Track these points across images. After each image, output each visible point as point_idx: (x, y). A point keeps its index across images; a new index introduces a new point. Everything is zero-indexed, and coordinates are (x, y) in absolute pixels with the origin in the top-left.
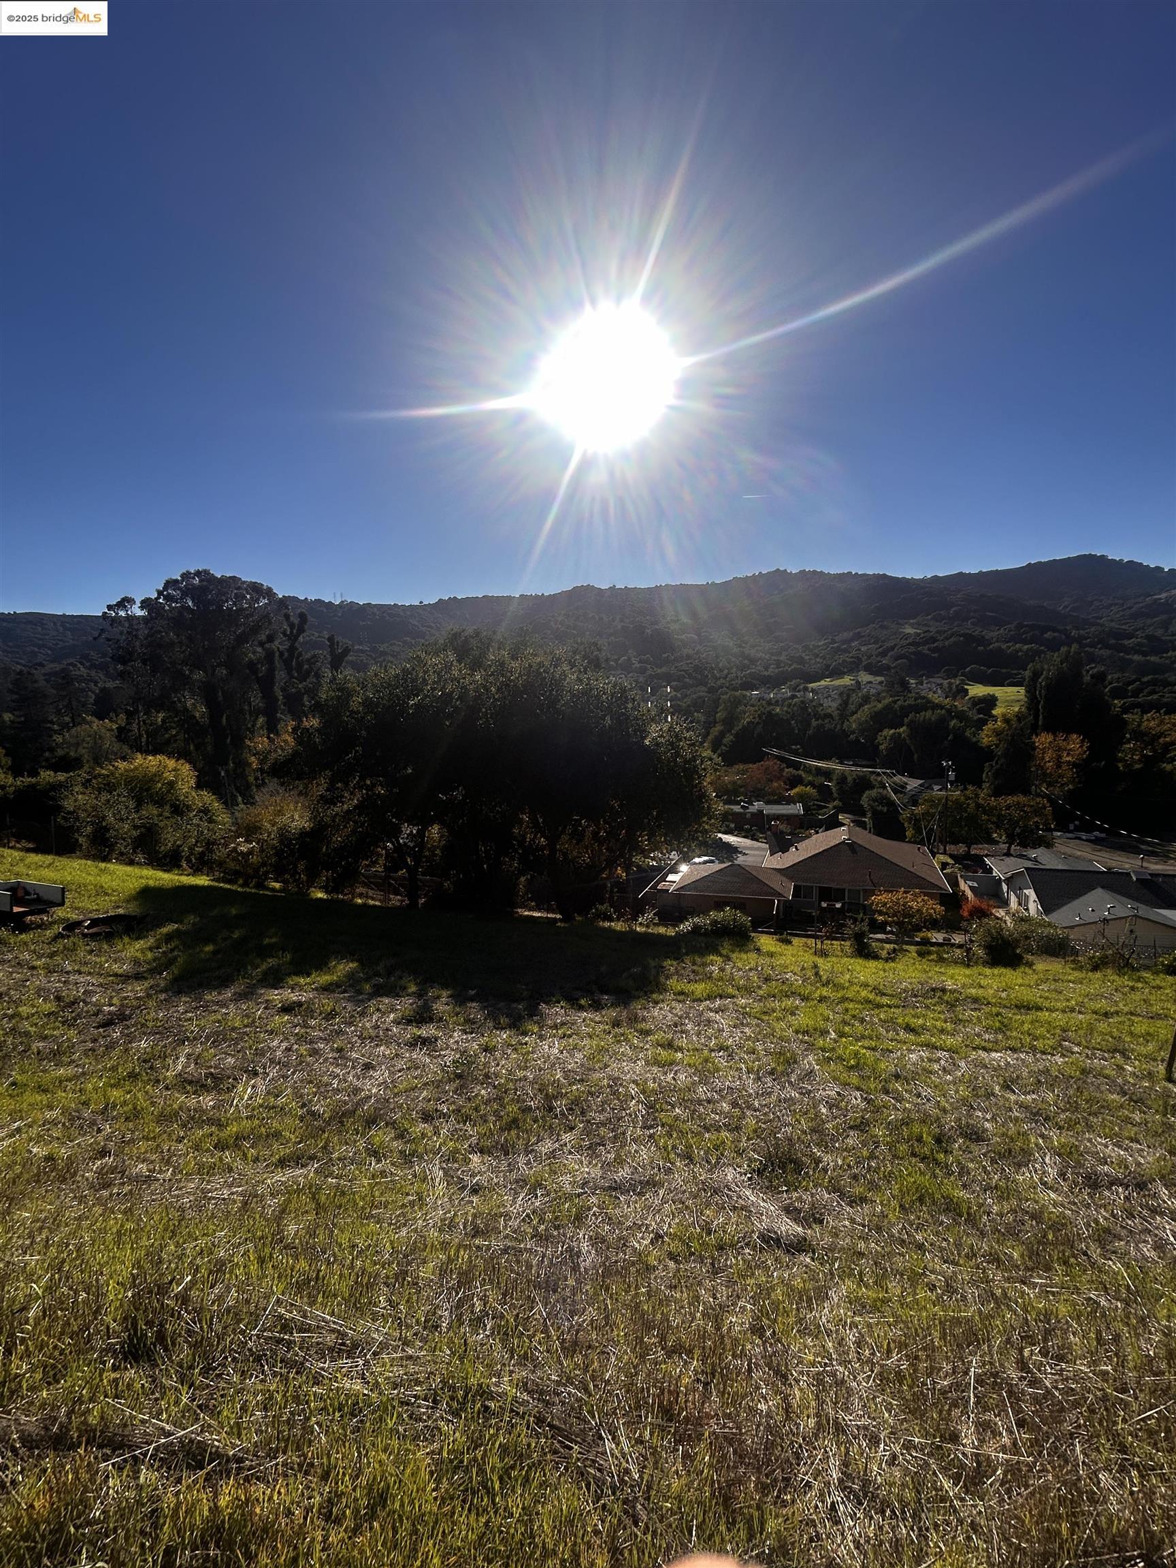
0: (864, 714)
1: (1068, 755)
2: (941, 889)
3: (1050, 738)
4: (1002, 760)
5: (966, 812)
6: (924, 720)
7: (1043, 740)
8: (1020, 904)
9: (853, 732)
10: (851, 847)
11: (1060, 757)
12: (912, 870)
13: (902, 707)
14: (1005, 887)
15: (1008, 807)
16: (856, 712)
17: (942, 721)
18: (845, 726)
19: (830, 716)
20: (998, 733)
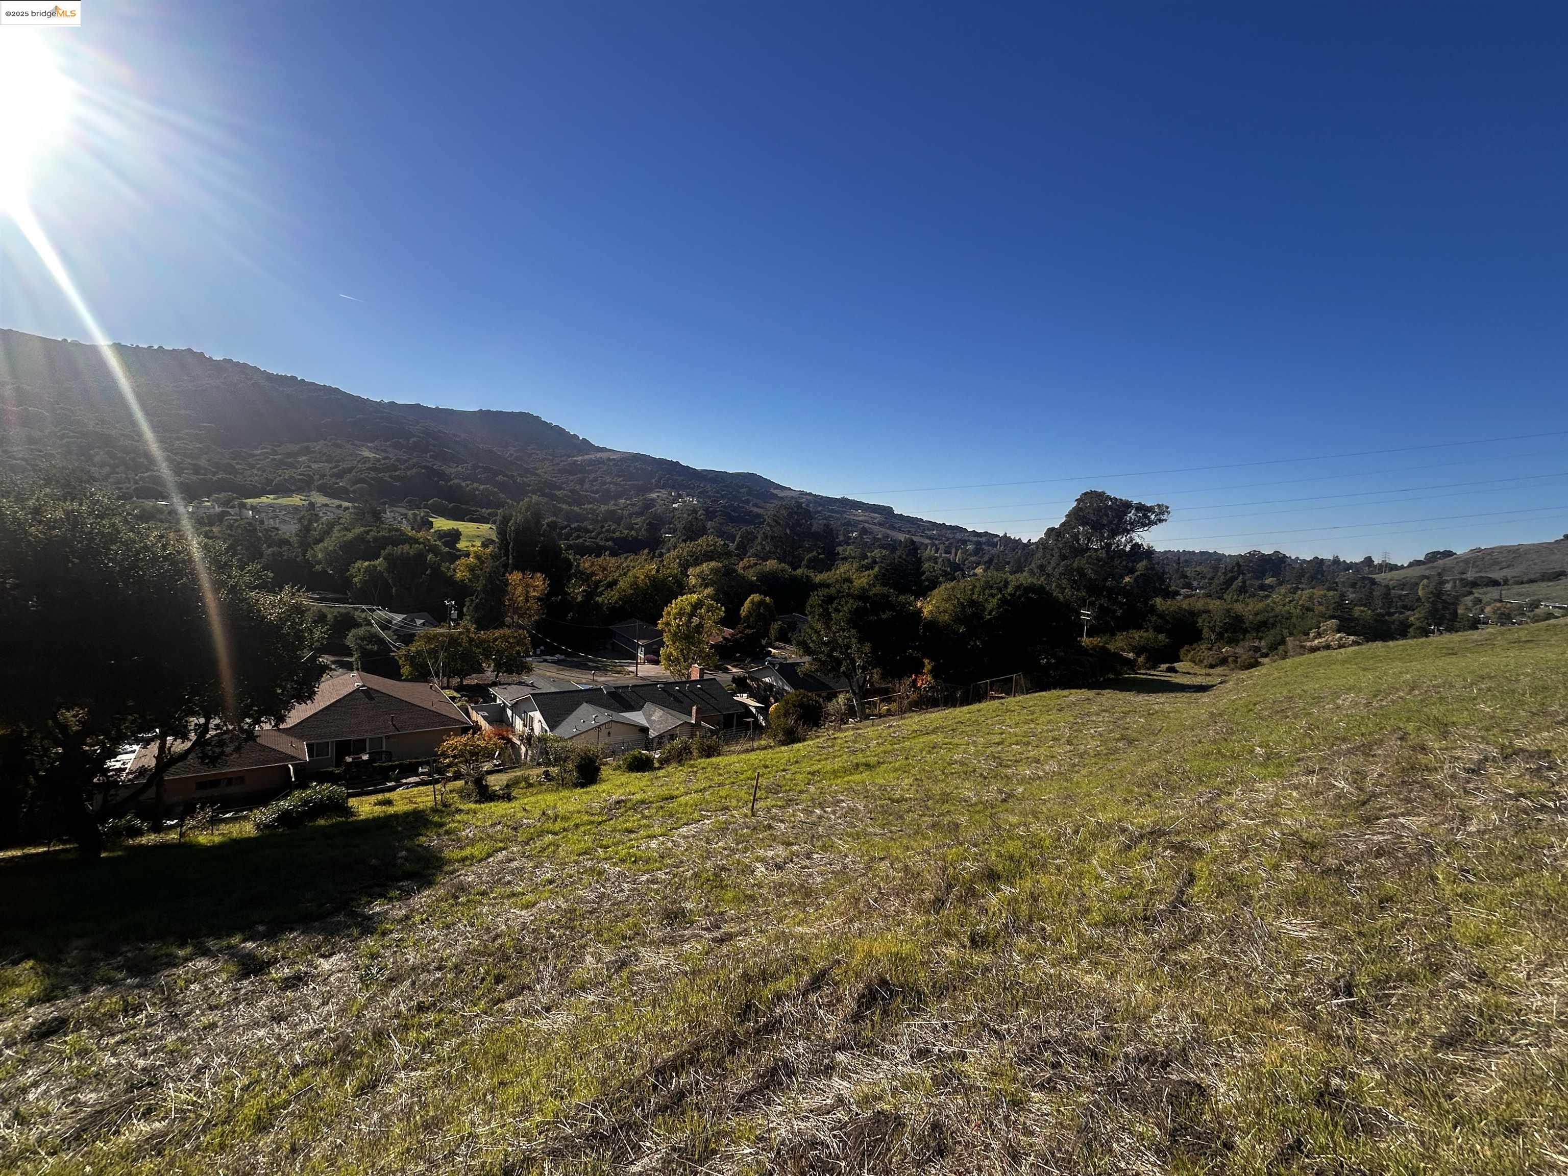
0: (329, 544)
1: (534, 590)
2: (463, 723)
3: (520, 575)
4: (482, 595)
5: (461, 646)
6: (402, 553)
7: (515, 577)
8: (525, 725)
9: (319, 563)
10: (368, 693)
11: (528, 592)
12: (432, 709)
13: (376, 539)
14: (509, 712)
15: (496, 640)
16: (321, 540)
17: (421, 556)
18: (308, 555)
19: (286, 542)
20: (471, 569)
